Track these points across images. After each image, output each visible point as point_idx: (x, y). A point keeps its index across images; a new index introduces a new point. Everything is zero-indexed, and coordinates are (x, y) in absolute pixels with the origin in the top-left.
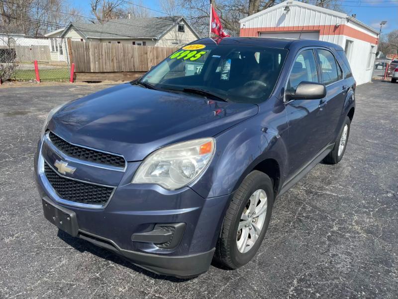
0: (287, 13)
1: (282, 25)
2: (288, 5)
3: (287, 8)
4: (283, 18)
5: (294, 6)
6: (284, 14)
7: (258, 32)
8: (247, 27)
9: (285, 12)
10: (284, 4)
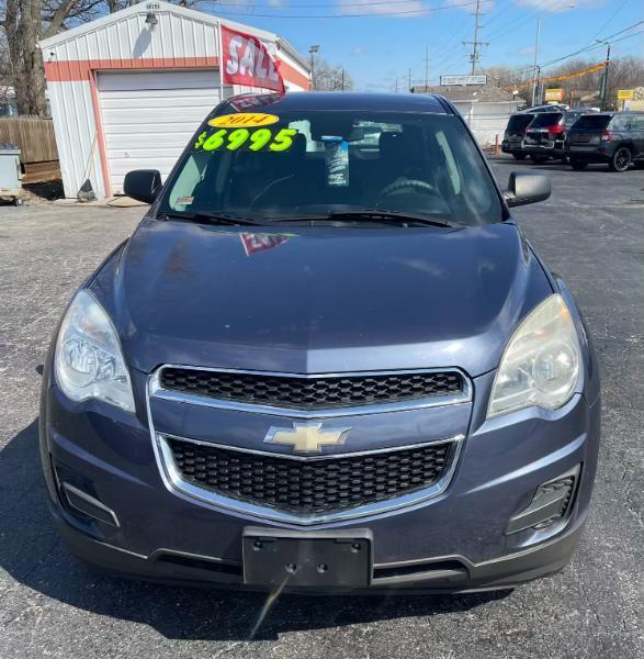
0: (152, 27)
1: (146, 55)
2: (152, 10)
3: (150, 18)
4: (144, 40)
5: (164, 13)
6: (144, 29)
7: (92, 70)
8: (60, 57)
9: (147, 26)
10: (141, 7)
